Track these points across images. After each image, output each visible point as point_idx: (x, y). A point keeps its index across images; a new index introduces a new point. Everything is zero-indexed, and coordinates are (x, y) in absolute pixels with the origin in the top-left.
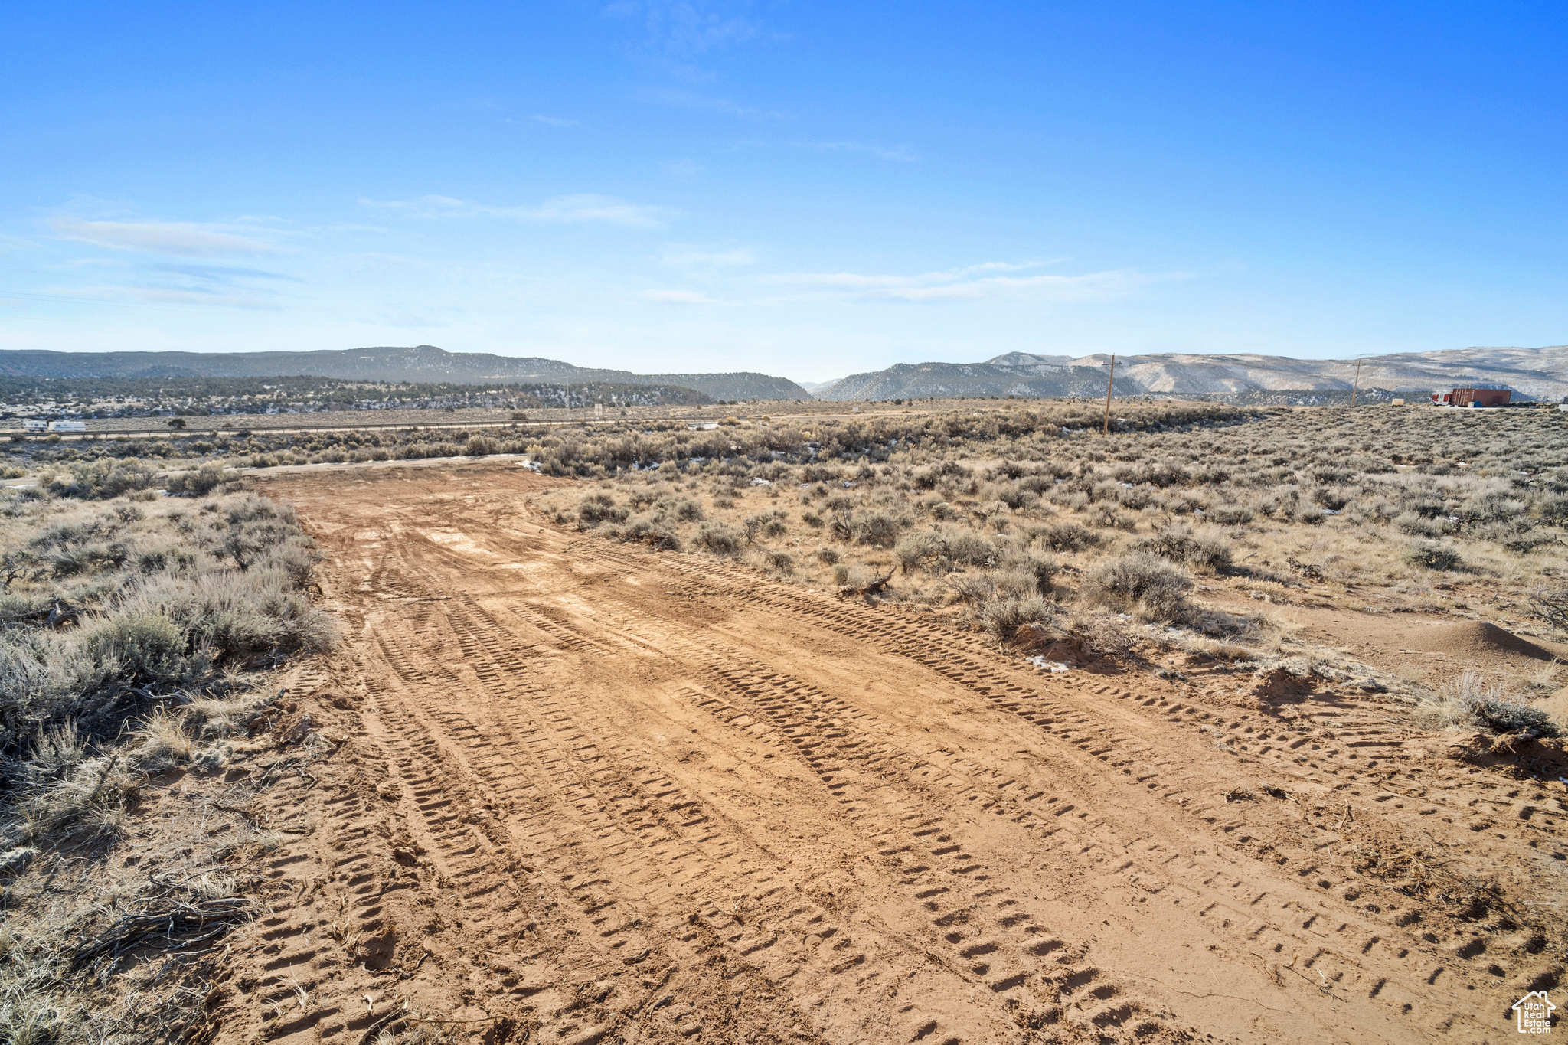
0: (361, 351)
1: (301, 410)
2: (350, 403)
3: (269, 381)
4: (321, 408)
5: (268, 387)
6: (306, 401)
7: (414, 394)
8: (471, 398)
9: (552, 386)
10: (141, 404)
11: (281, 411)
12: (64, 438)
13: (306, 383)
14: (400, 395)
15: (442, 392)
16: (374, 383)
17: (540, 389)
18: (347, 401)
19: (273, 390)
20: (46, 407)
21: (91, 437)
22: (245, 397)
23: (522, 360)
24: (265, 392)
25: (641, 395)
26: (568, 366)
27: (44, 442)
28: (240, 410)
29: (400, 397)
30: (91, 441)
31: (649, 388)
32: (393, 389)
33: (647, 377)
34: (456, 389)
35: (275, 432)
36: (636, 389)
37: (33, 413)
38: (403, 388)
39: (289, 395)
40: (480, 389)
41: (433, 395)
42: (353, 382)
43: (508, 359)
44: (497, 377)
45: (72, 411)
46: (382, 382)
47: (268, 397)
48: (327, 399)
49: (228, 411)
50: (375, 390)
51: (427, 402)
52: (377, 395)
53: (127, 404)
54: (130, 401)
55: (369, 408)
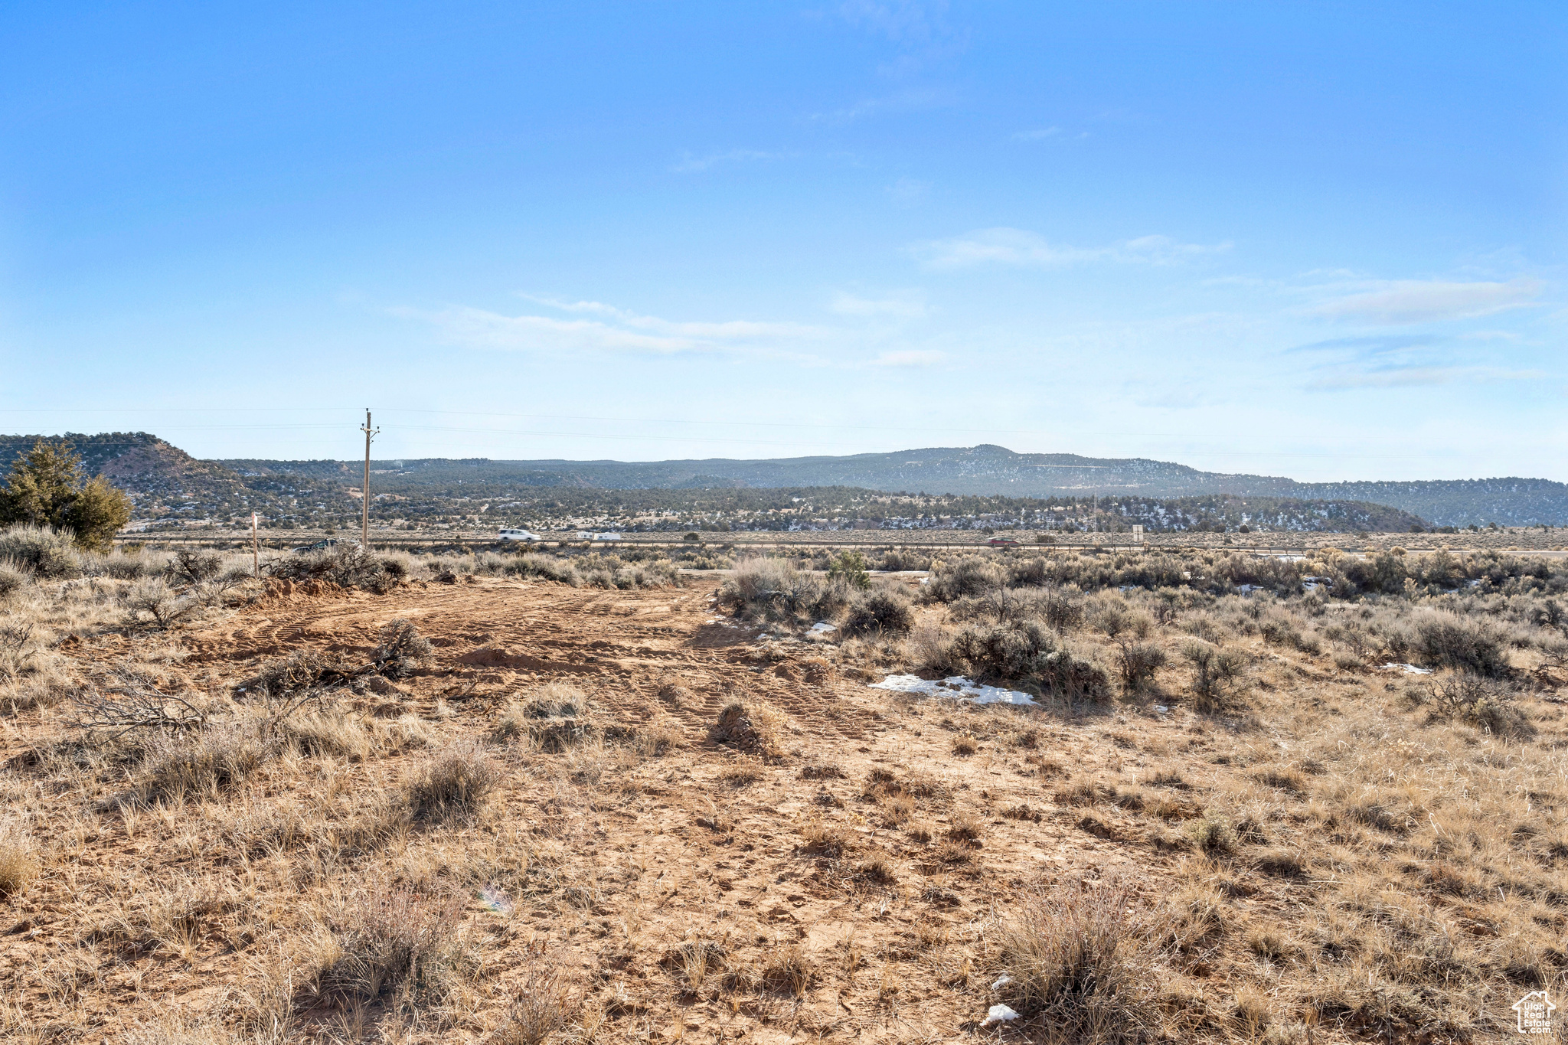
0: (908, 454)
1: (824, 527)
2: (877, 520)
3: (798, 493)
4: (846, 526)
5: (796, 500)
6: (833, 516)
7: (955, 511)
8: (1027, 516)
9: (1145, 501)
10: (675, 518)
11: (803, 528)
12: (593, 545)
13: (838, 494)
14: (939, 510)
15: (992, 508)
16: (912, 496)
17: (1128, 504)
18: (876, 520)
19: (801, 503)
20: (600, 520)
21: (611, 544)
22: (771, 512)
23: (1117, 462)
24: (791, 505)
25: (1292, 516)
26: (1186, 471)
27: (578, 548)
28: (764, 526)
29: (937, 514)
30: (610, 549)
31: (1308, 505)
32: (933, 503)
33: (1319, 487)
34: (1010, 503)
35: (754, 546)
36: (1285, 506)
37: (589, 526)
38: (944, 503)
39: (815, 511)
40: (1042, 504)
41: (978, 511)
42: (888, 495)
43: (1096, 462)
44: (1079, 487)
45: (618, 525)
46: (922, 494)
47: (793, 511)
48: (854, 515)
49: (751, 527)
50: (911, 505)
51: (970, 521)
52: (911, 511)
53: (663, 518)
54: (668, 515)
55: (899, 527)
